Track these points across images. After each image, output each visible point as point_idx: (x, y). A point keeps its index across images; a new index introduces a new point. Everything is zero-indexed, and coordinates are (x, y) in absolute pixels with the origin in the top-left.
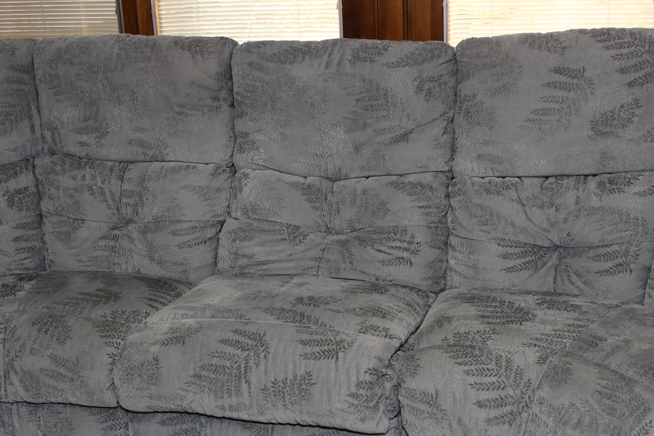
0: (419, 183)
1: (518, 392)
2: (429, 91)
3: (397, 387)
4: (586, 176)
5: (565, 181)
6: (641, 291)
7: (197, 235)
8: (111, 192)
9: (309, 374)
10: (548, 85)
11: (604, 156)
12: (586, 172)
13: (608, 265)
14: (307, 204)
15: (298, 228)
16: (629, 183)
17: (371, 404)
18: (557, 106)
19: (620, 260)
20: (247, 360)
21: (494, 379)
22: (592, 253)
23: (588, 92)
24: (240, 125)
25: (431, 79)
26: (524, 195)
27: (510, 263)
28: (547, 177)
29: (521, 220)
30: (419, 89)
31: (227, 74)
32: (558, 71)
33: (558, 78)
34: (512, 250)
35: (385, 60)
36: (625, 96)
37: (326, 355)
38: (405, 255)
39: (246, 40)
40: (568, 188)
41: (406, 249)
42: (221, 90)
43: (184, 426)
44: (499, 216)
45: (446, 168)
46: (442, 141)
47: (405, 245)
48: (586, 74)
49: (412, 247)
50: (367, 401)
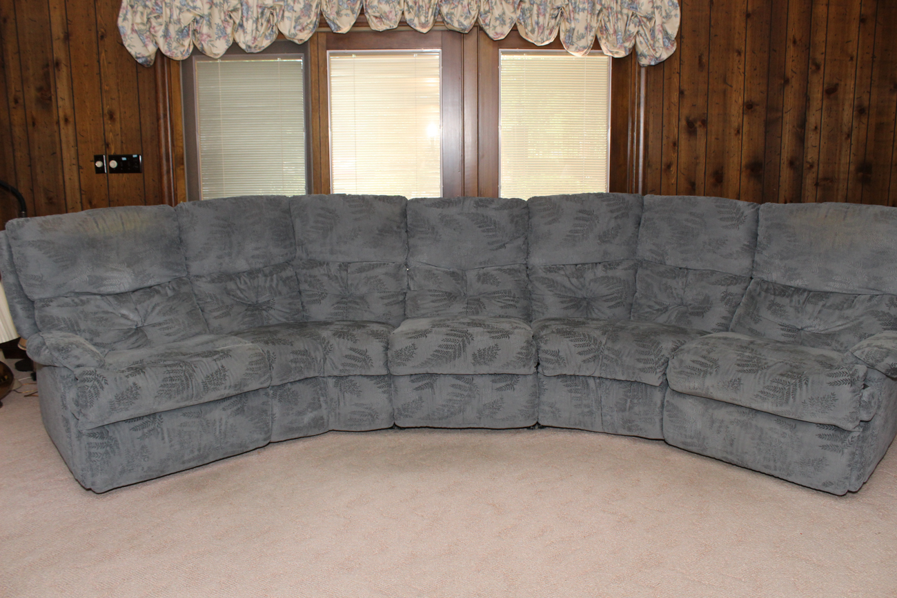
0: (513, 269)
1: (597, 347)
2: (517, 222)
3: (537, 351)
4: (596, 264)
5: (586, 266)
6: (629, 316)
7: (395, 299)
8: (341, 278)
9: (496, 345)
10: (577, 218)
11: (606, 253)
12: (596, 261)
13: (613, 303)
14: (454, 281)
15: (451, 294)
16: (618, 265)
17: (529, 357)
18: (582, 228)
19: (619, 301)
20: (463, 341)
21: (583, 342)
22: (604, 298)
23: (596, 222)
24: (412, 241)
25: (517, 216)
26: (568, 273)
27: (565, 305)
28: (576, 265)
29: (568, 284)
30: (512, 221)
31: (404, 214)
32: (581, 211)
33: (581, 215)
34: (564, 299)
35: (493, 206)
36: (613, 224)
37: (503, 336)
38: (512, 303)
39: (412, 198)
40: (589, 269)
41: (512, 300)
42: (402, 223)
43: (425, 382)
44: (557, 282)
45: (525, 262)
46: (522, 248)
47: (512, 298)
48: (595, 213)
49: (515, 299)
50: (527, 356)
